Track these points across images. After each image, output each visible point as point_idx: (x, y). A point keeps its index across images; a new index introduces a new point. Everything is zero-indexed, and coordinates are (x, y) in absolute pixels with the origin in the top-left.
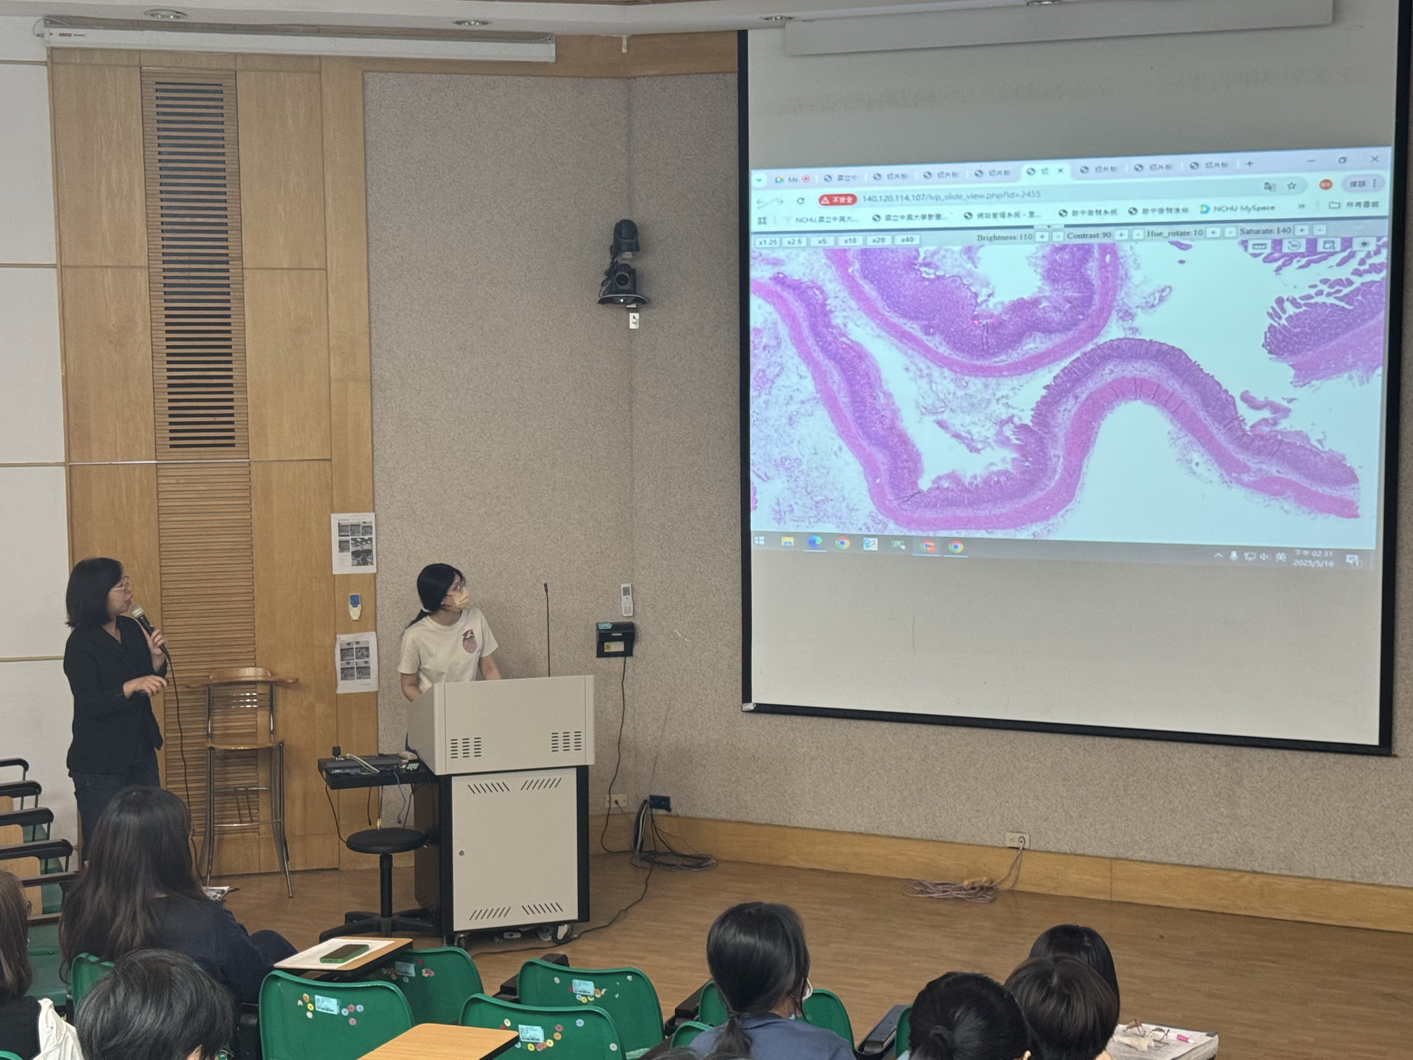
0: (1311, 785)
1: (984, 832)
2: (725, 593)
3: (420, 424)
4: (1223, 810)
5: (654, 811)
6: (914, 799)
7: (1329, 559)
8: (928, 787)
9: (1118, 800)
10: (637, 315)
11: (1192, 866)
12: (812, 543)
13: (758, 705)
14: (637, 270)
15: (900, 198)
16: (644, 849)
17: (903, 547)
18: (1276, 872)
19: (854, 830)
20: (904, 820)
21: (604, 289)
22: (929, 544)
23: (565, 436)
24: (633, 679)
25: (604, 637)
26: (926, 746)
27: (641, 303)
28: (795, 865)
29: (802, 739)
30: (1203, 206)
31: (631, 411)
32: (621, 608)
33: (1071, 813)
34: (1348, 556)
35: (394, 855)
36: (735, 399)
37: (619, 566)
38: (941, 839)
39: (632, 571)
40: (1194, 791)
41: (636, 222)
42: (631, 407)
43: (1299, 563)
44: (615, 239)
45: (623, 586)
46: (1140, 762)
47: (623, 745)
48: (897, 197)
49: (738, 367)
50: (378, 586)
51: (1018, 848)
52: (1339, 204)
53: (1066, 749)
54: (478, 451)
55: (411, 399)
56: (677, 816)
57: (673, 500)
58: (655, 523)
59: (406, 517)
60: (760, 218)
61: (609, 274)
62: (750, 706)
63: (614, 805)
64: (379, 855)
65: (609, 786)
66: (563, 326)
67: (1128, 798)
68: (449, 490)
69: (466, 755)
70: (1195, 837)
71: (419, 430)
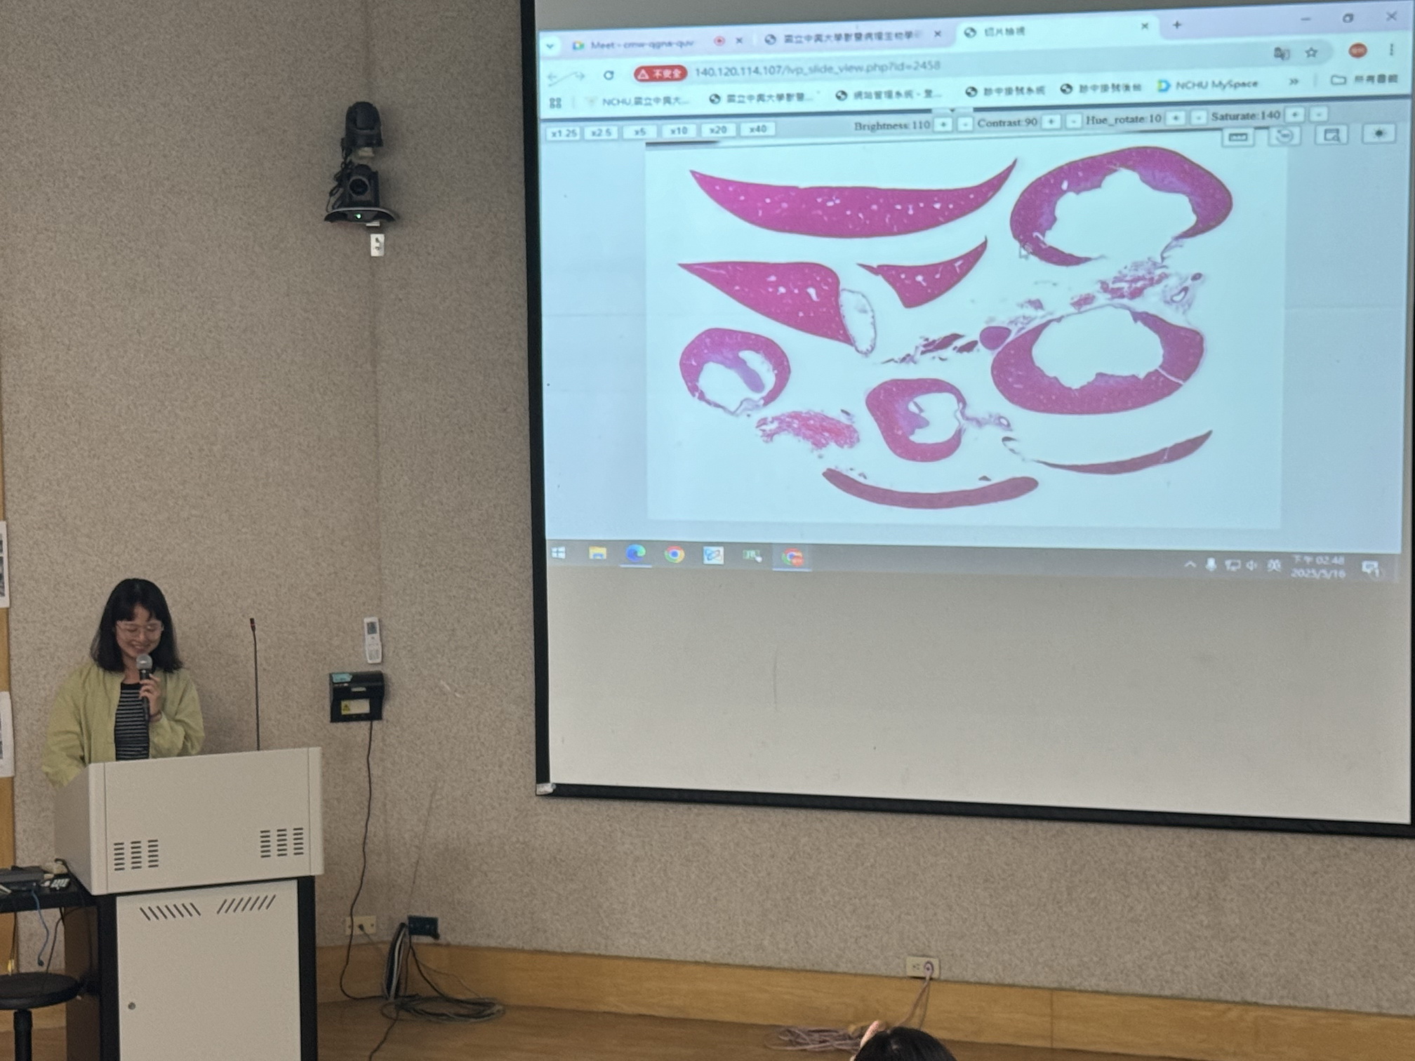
0: (1321, 880)
1: (876, 957)
2: (512, 628)
3: (70, 393)
4: (1203, 918)
5: (415, 939)
6: (780, 913)
7: (1338, 567)
8: (799, 896)
9: (1060, 908)
10: (381, 237)
11: (1160, 997)
12: (633, 555)
13: (559, 786)
14: (380, 173)
15: (747, 71)
16: (401, 993)
17: (759, 559)
18: (1275, 1002)
19: (697, 959)
20: (766, 943)
21: (333, 200)
22: (795, 554)
23: (281, 409)
24: (382, 751)
25: (340, 693)
26: (794, 839)
27: (387, 220)
28: (613, 1010)
29: (623, 832)
30: (1160, 82)
31: (374, 372)
32: (364, 652)
33: (995, 927)
34: (1365, 564)
35: (34, 1011)
36: (520, 356)
37: (361, 592)
38: (816, 968)
39: (380, 599)
40: (1163, 893)
41: (378, 108)
42: (376, 367)
43: (1299, 573)
44: (348, 128)
45: (367, 620)
46: (1089, 854)
47: (369, 846)
48: (743, 69)
49: (524, 310)
50: (12, 625)
51: (923, 978)
52: (1345, 78)
53: (988, 838)
54: (156, 431)
55: (57, 357)
56: (448, 945)
57: (435, 498)
58: (412, 531)
59: (51, 526)
60: (552, 100)
61: (341, 178)
62: (548, 788)
63: (357, 931)
64: (13, 1012)
65: (349, 904)
66: (277, 252)
67: (1074, 905)
68: (113, 488)
69: (136, 865)
70: (1164, 957)
71: (69, 402)
